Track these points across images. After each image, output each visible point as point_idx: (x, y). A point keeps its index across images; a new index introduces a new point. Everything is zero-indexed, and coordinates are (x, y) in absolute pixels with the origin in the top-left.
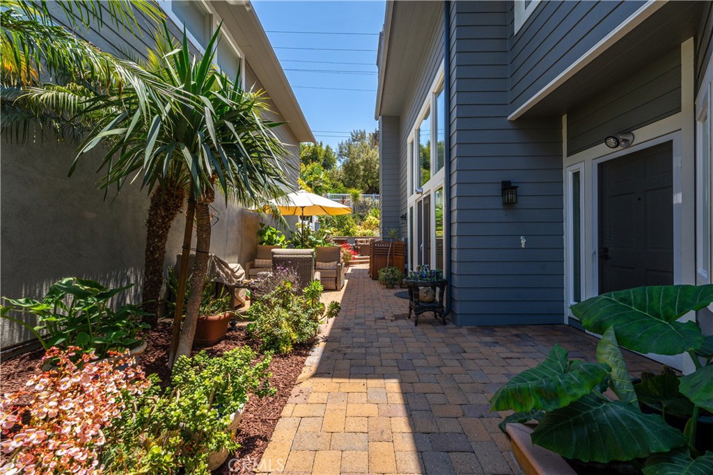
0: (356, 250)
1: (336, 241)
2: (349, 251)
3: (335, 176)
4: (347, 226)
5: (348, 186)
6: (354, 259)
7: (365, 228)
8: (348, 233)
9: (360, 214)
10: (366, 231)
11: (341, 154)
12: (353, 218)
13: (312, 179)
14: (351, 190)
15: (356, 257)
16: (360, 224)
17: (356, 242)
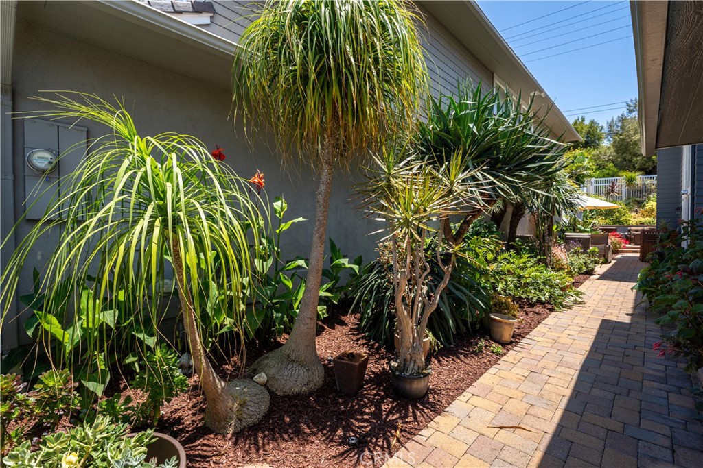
0: (628, 239)
1: (603, 230)
2: (619, 239)
3: (602, 157)
4: (618, 214)
5: (621, 167)
6: (625, 247)
7: (643, 216)
8: (619, 222)
9: (637, 199)
10: (643, 220)
11: (610, 133)
12: (626, 205)
13: (574, 168)
14: (624, 174)
15: (627, 246)
16: (636, 211)
17: (629, 231)
